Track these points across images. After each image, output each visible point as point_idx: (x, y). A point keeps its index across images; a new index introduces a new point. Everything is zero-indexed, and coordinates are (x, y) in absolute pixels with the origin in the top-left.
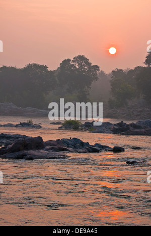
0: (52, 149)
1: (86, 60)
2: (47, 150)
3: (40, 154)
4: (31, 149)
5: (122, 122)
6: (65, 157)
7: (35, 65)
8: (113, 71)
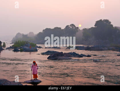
0: (67, 56)
1: (74, 25)
2: (65, 56)
3: (63, 58)
4: (59, 56)
5: (88, 46)
6: (71, 59)
7: (57, 27)
8: (83, 29)
